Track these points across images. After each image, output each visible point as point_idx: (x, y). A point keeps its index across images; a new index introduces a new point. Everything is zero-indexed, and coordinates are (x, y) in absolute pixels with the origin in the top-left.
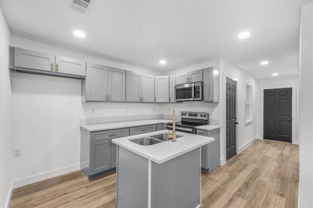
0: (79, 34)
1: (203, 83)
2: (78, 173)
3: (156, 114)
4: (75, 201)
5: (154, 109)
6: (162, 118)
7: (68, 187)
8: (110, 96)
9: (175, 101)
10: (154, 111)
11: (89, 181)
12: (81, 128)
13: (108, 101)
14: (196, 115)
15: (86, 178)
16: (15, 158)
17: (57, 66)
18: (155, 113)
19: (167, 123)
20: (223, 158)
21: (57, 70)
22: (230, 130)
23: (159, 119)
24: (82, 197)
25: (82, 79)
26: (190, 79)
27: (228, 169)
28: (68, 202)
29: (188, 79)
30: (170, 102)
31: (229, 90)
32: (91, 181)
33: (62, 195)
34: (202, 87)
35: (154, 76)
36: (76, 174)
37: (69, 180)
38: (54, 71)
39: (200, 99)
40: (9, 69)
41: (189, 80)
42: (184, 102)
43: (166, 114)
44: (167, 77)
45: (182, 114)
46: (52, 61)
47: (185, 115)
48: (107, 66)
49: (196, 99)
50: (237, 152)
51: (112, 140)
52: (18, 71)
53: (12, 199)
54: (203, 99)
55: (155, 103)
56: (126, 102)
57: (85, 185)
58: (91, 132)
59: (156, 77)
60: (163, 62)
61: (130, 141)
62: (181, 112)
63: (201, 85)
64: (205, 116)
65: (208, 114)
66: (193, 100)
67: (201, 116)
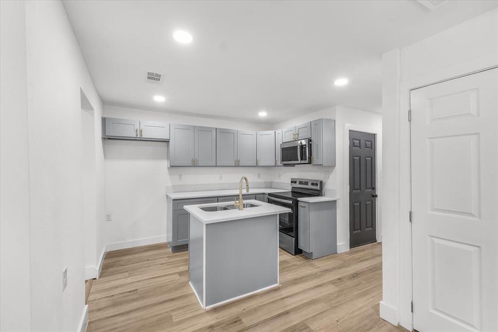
0: (159, 99)
1: (311, 141)
2: (163, 245)
3: (263, 181)
4: (155, 266)
5: (259, 174)
6: (271, 187)
7: (152, 255)
8: (197, 159)
9: (281, 163)
10: (259, 177)
11: (172, 252)
12: (167, 196)
13: (194, 166)
14: (306, 183)
15: (170, 250)
16: (108, 222)
17: (141, 131)
18: (261, 180)
19: (269, 194)
20: (344, 243)
21: (141, 136)
22: (360, 204)
23: (266, 188)
24: (162, 264)
25: (167, 142)
26: (298, 134)
27: (347, 257)
28: (149, 266)
29: (295, 135)
30: (276, 166)
31: (359, 148)
32: (174, 253)
33: (145, 261)
34: (310, 146)
35: (255, 132)
36: (161, 245)
37: (154, 249)
38: (139, 136)
39: (307, 161)
40: (102, 138)
41: (297, 136)
42: (296, 166)
43: (276, 181)
44: (272, 132)
45: (292, 182)
46: (137, 127)
47: (295, 182)
48: (192, 126)
49: (303, 162)
50: (377, 238)
51: (184, 206)
52: (109, 139)
53: (105, 259)
54: (311, 162)
55: (257, 166)
56: (216, 166)
57: (167, 256)
58: (173, 200)
59: (259, 132)
60: (263, 114)
61: (201, 208)
62: (292, 179)
63: (309, 143)
64: (317, 185)
65: (321, 182)
66: (300, 163)
67: (313, 184)
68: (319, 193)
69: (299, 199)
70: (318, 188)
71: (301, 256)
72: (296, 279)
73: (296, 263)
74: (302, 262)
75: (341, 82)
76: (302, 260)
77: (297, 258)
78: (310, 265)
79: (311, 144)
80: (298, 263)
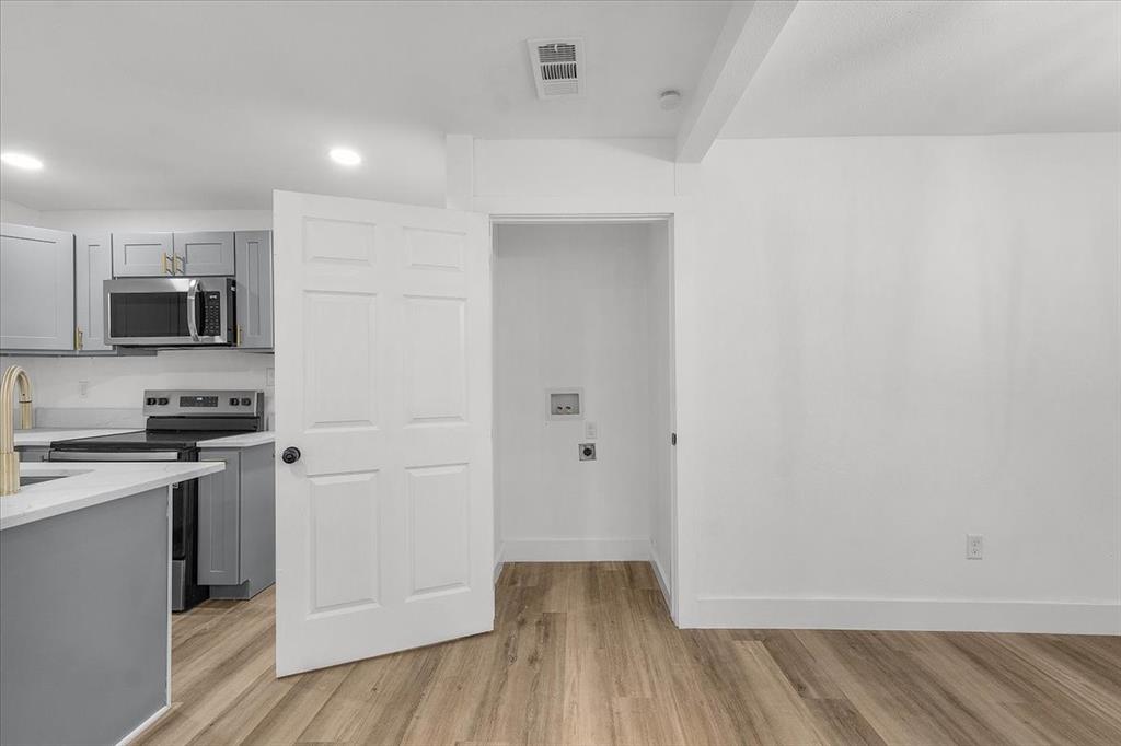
1: (234, 284)
9: (106, 343)
14: (211, 400)
19: (52, 445)
26: (185, 261)
29: (172, 260)
30: (77, 352)
34: (233, 297)
39: (221, 339)
41: (179, 265)
42: (162, 354)
43: (61, 405)
44: (65, 236)
45: (150, 402)
47: (164, 401)
49: (204, 339)
54: (235, 341)
62: (146, 392)
63: (228, 289)
64: (247, 402)
65: (261, 396)
66: (192, 342)
67: (233, 402)
68: (253, 424)
69: (201, 444)
70: (253, 410)
71: (206, 606)
72: (222, 665)
73: (203, 626)
74: (219, 617)
75: (345, 157)
76: (219, 613)
77: (195, 617)
78: (245, 615)
79: (234, 293)
80: (207, 626)
